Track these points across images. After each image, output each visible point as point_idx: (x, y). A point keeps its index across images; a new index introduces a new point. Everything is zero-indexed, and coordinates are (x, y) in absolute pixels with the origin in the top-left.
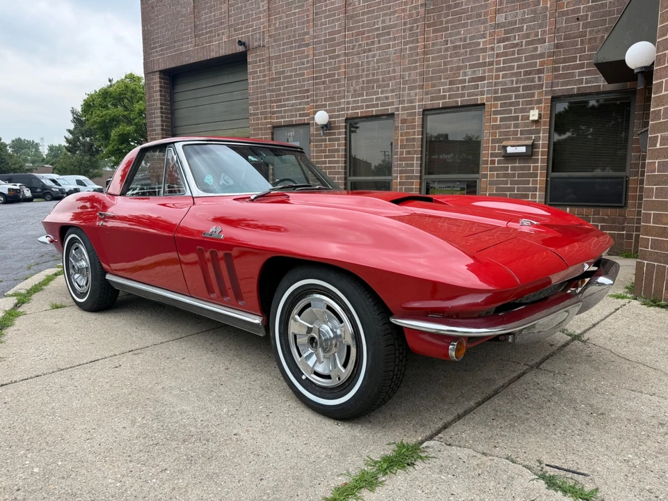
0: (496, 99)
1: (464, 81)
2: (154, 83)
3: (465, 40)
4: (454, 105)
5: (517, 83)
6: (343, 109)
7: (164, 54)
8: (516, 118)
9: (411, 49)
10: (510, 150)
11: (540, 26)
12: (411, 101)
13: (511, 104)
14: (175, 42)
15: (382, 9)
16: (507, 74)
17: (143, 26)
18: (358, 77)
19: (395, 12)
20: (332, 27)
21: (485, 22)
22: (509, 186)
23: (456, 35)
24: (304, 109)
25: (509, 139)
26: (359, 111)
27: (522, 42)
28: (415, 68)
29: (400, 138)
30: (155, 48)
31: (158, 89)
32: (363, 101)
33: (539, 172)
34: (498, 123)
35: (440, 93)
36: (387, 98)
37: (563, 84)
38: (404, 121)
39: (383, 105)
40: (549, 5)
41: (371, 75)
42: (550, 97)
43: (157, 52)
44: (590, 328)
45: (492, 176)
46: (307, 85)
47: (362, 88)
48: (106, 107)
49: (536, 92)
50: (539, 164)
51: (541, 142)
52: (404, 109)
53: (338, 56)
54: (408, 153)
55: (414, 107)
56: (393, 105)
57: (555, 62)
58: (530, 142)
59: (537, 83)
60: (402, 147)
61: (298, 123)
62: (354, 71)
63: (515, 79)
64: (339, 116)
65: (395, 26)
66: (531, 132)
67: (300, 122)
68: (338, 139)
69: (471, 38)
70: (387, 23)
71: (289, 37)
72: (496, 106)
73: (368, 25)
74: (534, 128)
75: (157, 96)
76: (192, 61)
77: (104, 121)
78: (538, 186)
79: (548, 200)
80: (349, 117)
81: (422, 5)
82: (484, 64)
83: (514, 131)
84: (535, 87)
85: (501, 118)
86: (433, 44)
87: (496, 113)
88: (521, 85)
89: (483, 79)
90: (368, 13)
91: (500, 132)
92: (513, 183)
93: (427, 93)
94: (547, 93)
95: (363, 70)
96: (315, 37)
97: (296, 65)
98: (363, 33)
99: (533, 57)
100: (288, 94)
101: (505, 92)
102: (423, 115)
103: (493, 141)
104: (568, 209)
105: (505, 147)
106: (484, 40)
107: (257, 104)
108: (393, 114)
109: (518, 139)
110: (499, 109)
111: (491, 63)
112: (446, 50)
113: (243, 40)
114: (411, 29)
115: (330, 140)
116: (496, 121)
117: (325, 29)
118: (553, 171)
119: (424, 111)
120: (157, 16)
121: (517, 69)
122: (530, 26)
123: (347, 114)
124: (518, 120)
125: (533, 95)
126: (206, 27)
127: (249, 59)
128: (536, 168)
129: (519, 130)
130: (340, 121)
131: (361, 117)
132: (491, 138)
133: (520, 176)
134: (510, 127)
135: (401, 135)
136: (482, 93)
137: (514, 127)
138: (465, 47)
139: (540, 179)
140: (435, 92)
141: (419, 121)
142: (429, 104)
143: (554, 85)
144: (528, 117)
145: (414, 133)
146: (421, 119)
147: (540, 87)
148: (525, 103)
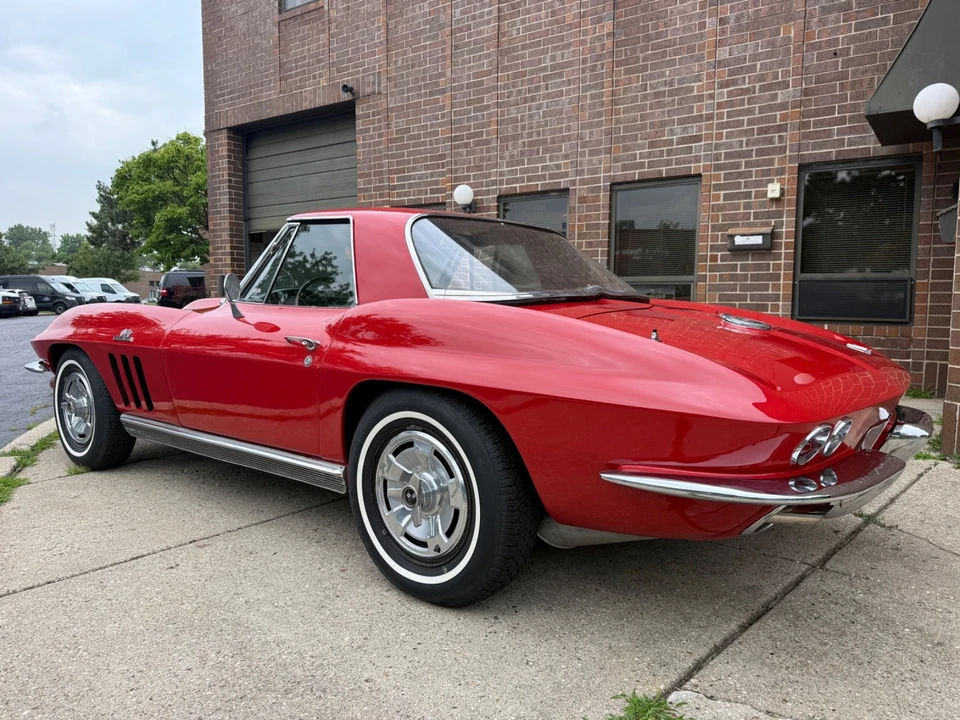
0: (718, 167)
1: (670, 142)
2: (220, 145)
3: (671, 83)
4: (657, 176)
5: (747, 145)
6: (494, 183)
7: (235, 104)
8: (748, 195)
9: (593, 97)
10: (739, 241)
11: (781, 64)
12: (594, 171)
13: (740, 175)
14: (251, 87)
15: (551, 41)
16: (733, 132)
17: (205, 64)
18: (516, 137)
19: (569, 45)
20: (479, 66)
21: (701, 58)
22: (738, 292)
23: (659, 77)
24: (436, 183)
25: (737, 225)
26: (518, 185)
27: (754, 87)
28: (599, 124)
29: (577, 223)
30: (223, 95)
31: (225, 153)
32: (523, 171)
33: (782, 272)
34: (721, 202)
35: (636, 159)
36: (558, 167)
37: (816, 146)
38: (582, 200)
39: (552, 177)
40: (792, 35)
41: (534, 135)
42: (797, 165)
43: (224, 101)
44: (887, 505)
45: (713, 278)
46: (443, 148)
47: (522, 153)
48: (147, 180)
49: (776, 157)
50: (783, 262)
51: (784, 230)
52: (583, 182)
53: (488, 107)
54: (590, 244)
55: (597, 180)
56: (567, 177)
57: (803, 115)
58: (768, 230)
59: (777, 145)
60: (581, 236)
61: (428, 202)
62: (510, 129)
63: (744, 139)
64: (488, 192)
65: (570, 64)
66: (770, 215)
67: (431, 201)
69: (680, 81)
70: (559, 60)
71: (416, 80)
72: (718, 178)
73: (530, 64)
74: (774, 209)
75: (224, 163)
76: (275, 114)
77: (145, 200)
78: (781, 293)
79: (797, 312)
80: (503, 193)
81: (608, 35)
82: (700, 118)
83: (744, 214)
84: (774, 151)
85: (725, 194)
86: (625, 90)
87: (718, 187)
88: (754, 148)
89: (697, 139)
90: (531, 46)
91: (724, 216)
93: (617, 160)
94: (792, 159)
95: (523, 127)
96: (453, 80)
97: (426, 120)
98: (524, 74)
99: (771, 108)
100: (415, 161)
101: (731, 158)
102: (611, 190)
103: (714, 228)
104: (826, 327)
105: (732, 237)
106: (699, 84)
107: (369, 175)
108: (567, 190)
109: (750, 225)
110: (722, 182)
111: (710, 117)
112: (645, 98)
113: (350, 85)
114: (593, 69)
116: (719, 199)
117: (469, 68)
118: (802, 272)
119: (612, 185)
120: (225, 50)
121: (748, 125)
122: (766, 64)
123: (500, 189)
124: (750, 197)
125: (771, 162)
126: (297, 66)
127: (359, 112)
128: (777, 267)
129: (752, 211)
130: (490, 200)
131: (521, 194)
132: (710, 223)
133: (754, 278)
134: (738, 208)
135: (579, 220)
136: (697, 159)
137: (745, 208)
138: (671, 93)
139: (784, 283)
140: (629, 158)
141: (604, 199)
142: (620, 175)
143: (802, 147)
144: (765, 194)
145: (597, 217)
146: (608, 197)
147: (781, 150)
148: (759, 173)
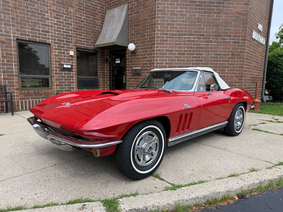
0: (55, 43)
1: (39, 30)
3: (38, 10)
4: (35, 41)
5: (63, 38)
8: (64, 53)
10: (65, 66)
13: (62, 47)
16: (59, 33)
21: (47, 6)
22: (64, 81)
23: (33, 6)
25: (63, 61)
27: (64, 22)
29: (1, 52)
33: (74, 76)
34: (57, 54)
35: (26, 32)
37: (79, 44)
38: (3, 42)
40: (72, 11)
42: (75, 47)
45: (56, 76)
49: (71, 44)
51: (74, 64)
52: (2, 35)
54: (8, 61)
55: (10, 36)
57: (76, 34)
58: (71, 64)
59: (71, 40)
60: (3, 57)
63: (62, 36)
66: (70, 60)
69: (41, 11)
72: (55, 46)
74: (71, 58)
78: (74, 81)
79: (78, 86)
82: (48, 26)
84: (70, 42)
85: (58, 52)
87: (55, 49)
88: (65, 40)
89: (49, 32)
91: (58, 58)
92: (65, 80)
93: (18, 30)
99: (68, 30)
101: (59, 41)
102: (16, 42)
103: (56, 61)
104: (85, 89)
105: (63, 65)
106: (47, 14)
109: (66, 62)
110: (57, 48)
111: (52, 26)
112: (28, 11)
118: (79, 76)
119: (17, 39)
121: (63, 33)
122: (66, 17)
125: (69, 45)
128: (73, 74)
129: (66, 58)
132: (54, 60)
133: (68, 77)
134: (62, 56)
135: (2, 50)
136: (49, 39)
137: (64, 57)
138: (38, 14)
139: (75, 78)
140: (23, 31)
141: (14, 44)
142: (20, 37)
143: (77, 43)
144: (69, 54)
145: (11, 51)
146: (16, 44)
147: (72, 42)
148: (67, 47)
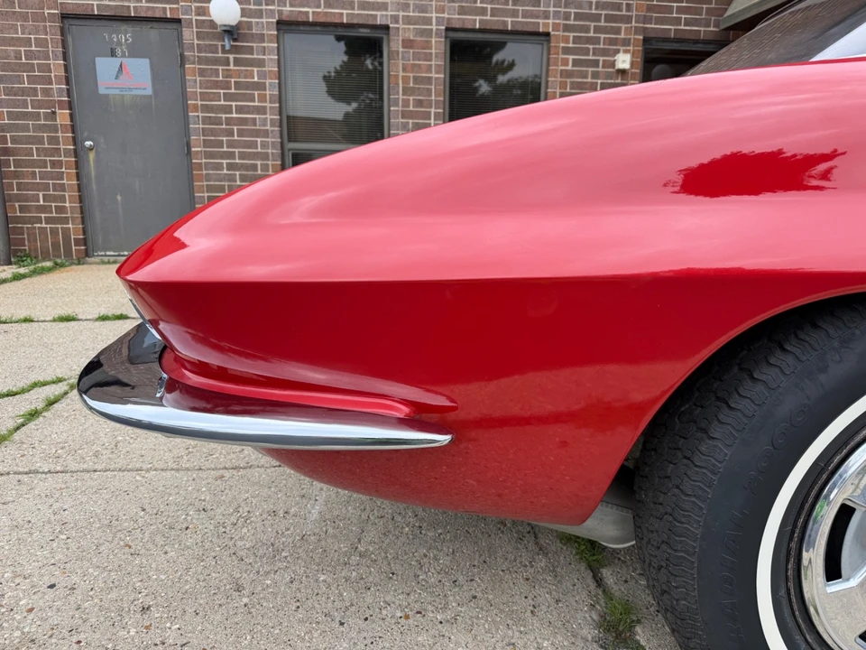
0: (567, 28)
4: (501, 28)
5: (597, 8)
8: (596, 63)
12: (423, 9)
13: (589, 40)
26: (310, 10)
29: (401, 74)
34: (570, 67)
37: (658, 21)
38: (408, 44)
39: (363, 6)
42: (641, 37)
49: (624, 26)
52: (408, 20)
54: (419, 103)
55: (428, 21)
56: (386, 10)
59: (624, 13)
60: (406, 91)
61: (143, 15)
64: (259, 14)
67: (150, 14)
68: (260, 63)
72: (566, 40)
80: (284, 18)
83: (592, 83)
84: (622, 19)
85: (573, 60)
87: (567, 51)
88: (604, 12)
91: (572, 83)
94: (637, 31)
101: (581, 19)
102: (446, 37)
108: (387, 27)
110: (571, 45)
115: (237, 62)
116: (567, 64)
119: (447, 29)
123: (280, 12)
124: (598, 66)
125: (618, 31)
129: (599, 81)
130: (265, 25)
131: (314, 24)
132: (558, 90)
134: (586, 77)
135: (404, 70)
136: (546, 15)
137: (593, 77)
141: (438, 47)
142: (457, 19)
143: (646, 20)
144: (613, 64)
145: (429, 69)
146: (443, 44)
147: (628, 19)
148: (607, 41)
